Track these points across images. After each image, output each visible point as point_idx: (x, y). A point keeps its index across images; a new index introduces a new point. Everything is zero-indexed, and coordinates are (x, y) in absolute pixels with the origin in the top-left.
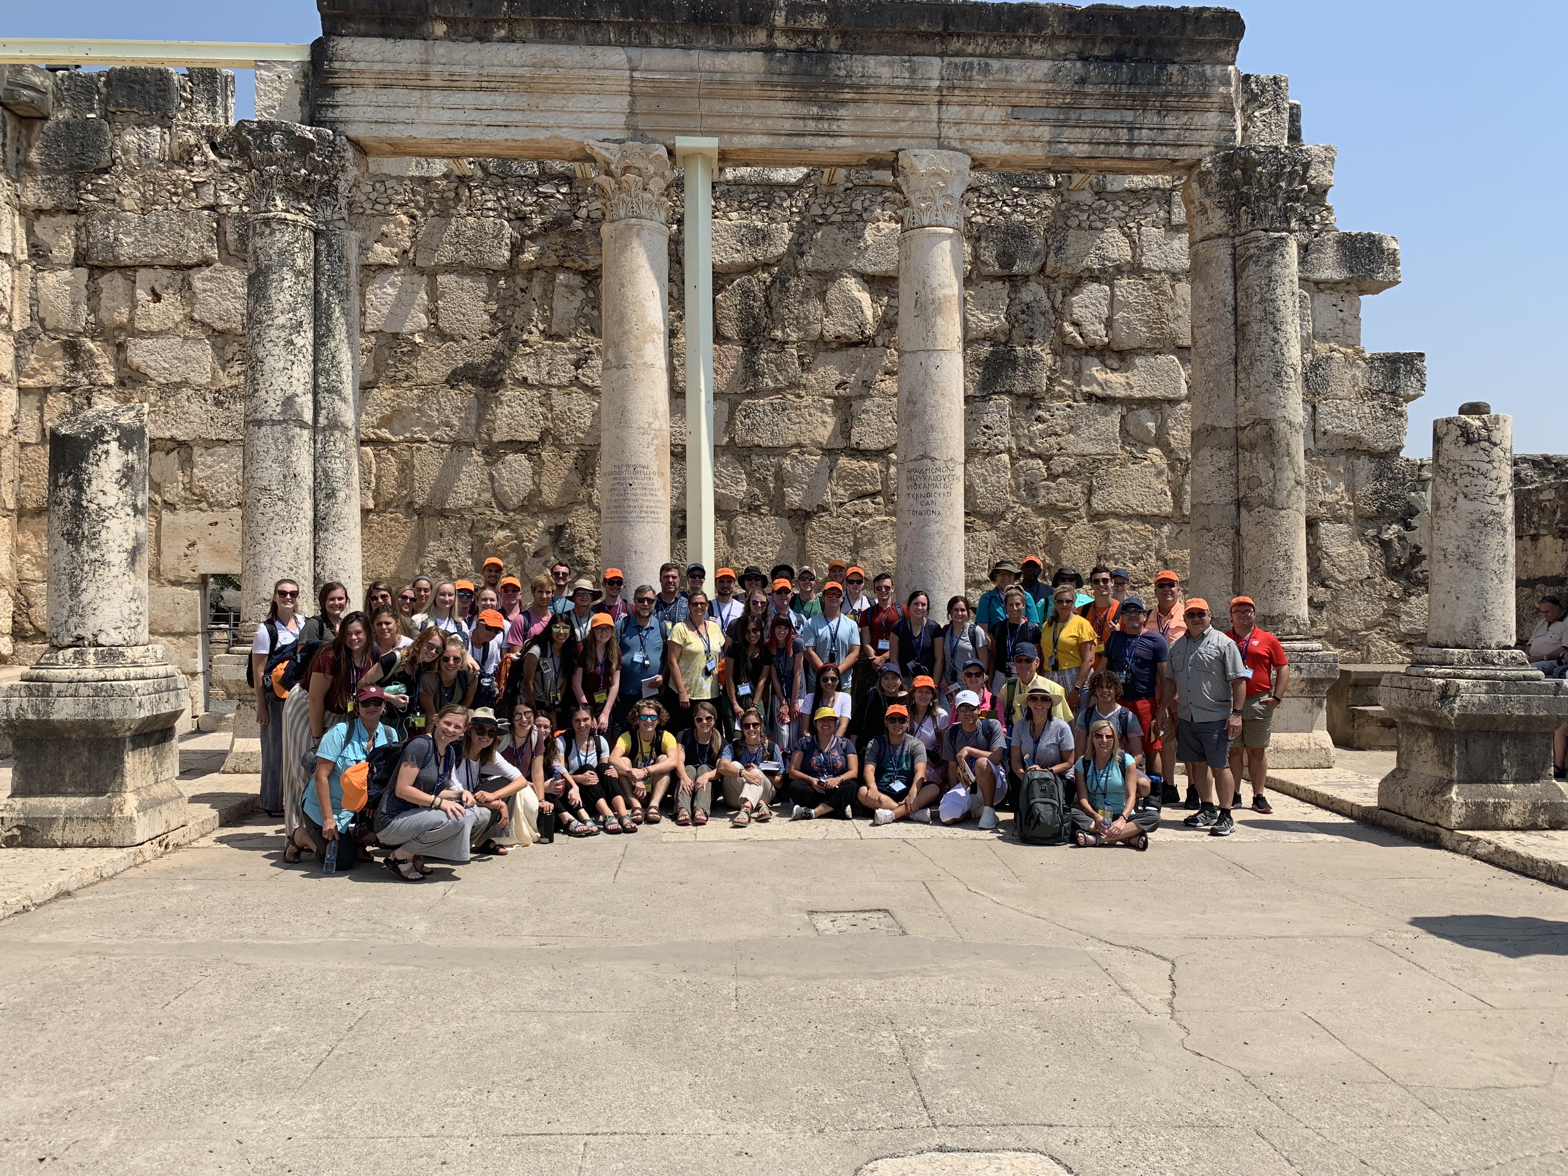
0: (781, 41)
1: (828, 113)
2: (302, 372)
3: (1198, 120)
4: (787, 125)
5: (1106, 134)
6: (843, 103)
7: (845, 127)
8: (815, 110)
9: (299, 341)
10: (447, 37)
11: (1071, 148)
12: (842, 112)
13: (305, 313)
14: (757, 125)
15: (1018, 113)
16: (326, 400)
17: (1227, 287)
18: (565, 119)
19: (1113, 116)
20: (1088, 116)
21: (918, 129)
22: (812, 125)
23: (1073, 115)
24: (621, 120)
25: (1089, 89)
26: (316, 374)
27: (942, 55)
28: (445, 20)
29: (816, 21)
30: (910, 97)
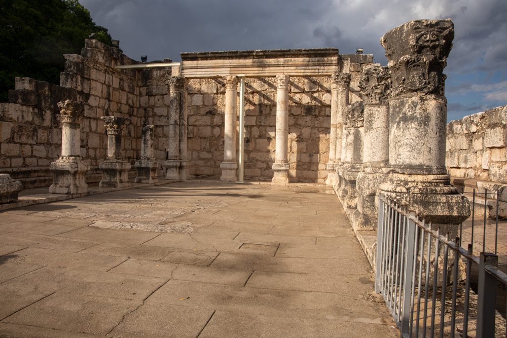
0: (254, 57)
1: (264, 69)
2: (177, 116)
3: (331, 67)
4: (256, 72)
5: (314, 71)
6: (266, 67)
7: (267, 71)
8: (261, 69)
9: (177, 111)
10: (201, 60)
11: (307, 74)
12: (266, 69)
13: (178, 107)
14: (251, 72)
15: (298, 68)
16: (181, 121)
17: (336, 98)
18: (219, 72)
19: (315, 67)
20: (310, 68)
21: (279, 71)
22: (261, 71)
23: (307, 68)
24: (229, 72)
25: (310, 63)
26: (180, 116)
27: (283, 58)
28: (200, 58)
29: (261, 54)
30: (278, 66)
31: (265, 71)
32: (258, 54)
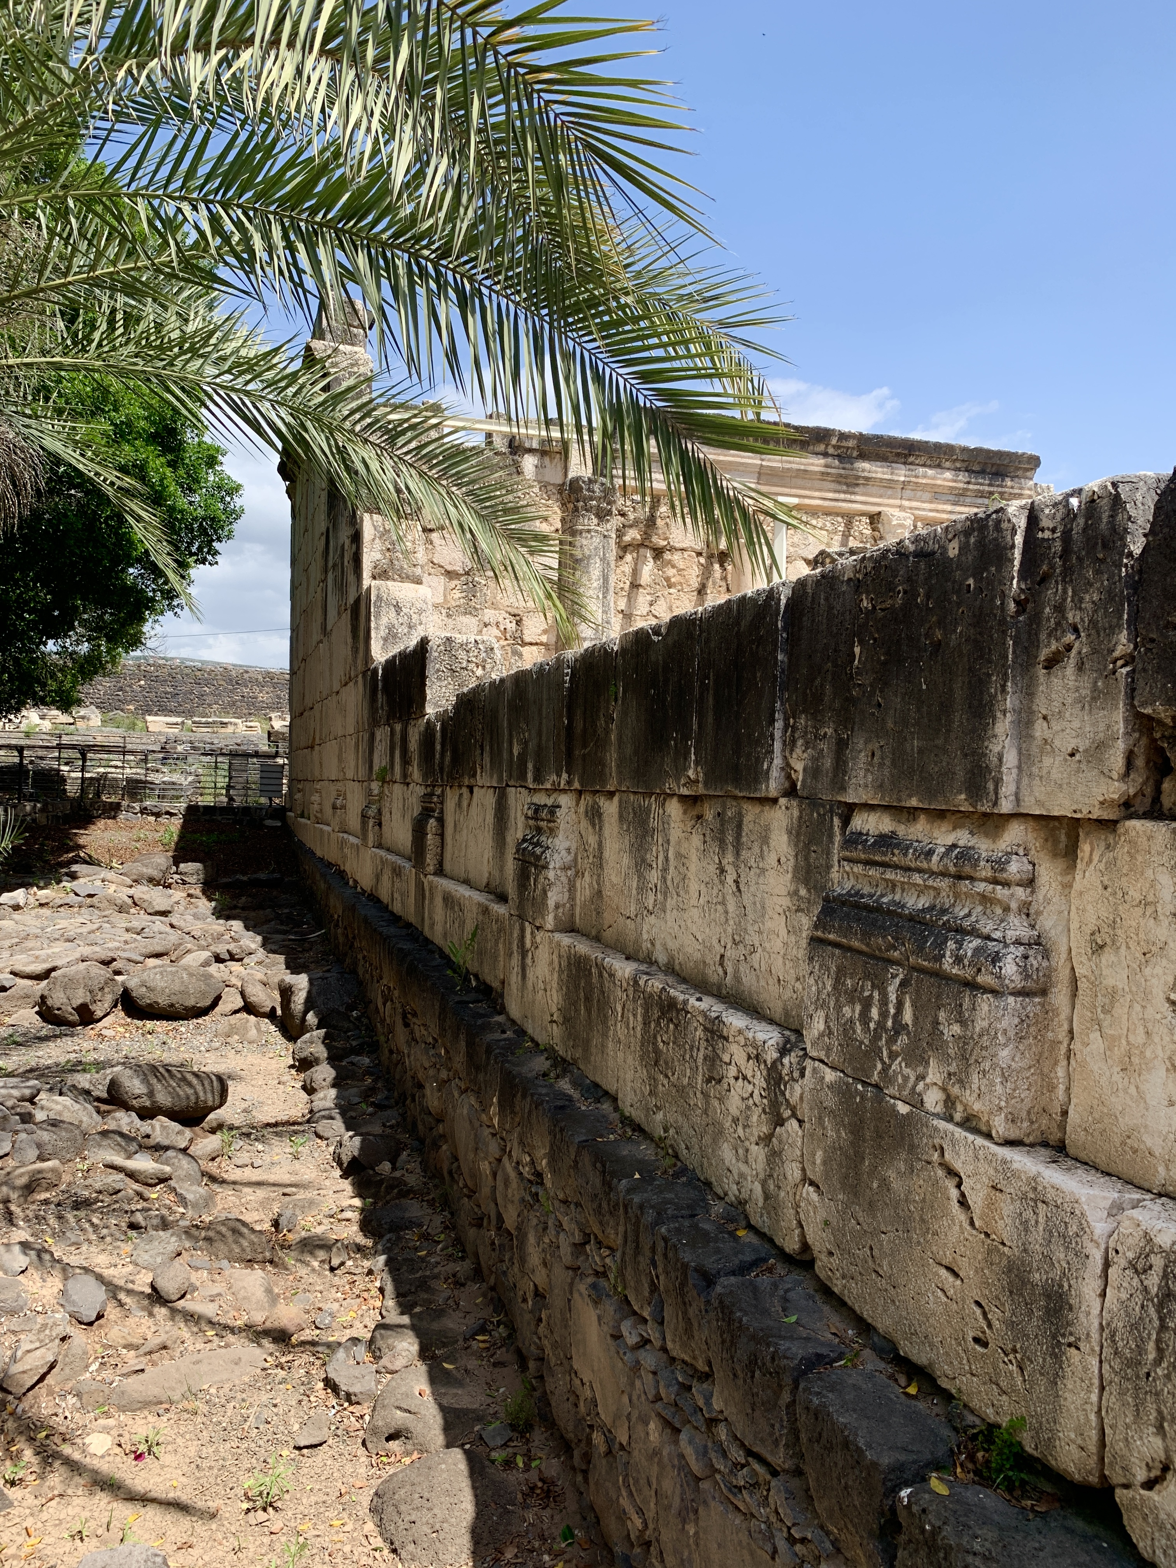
0: (831, 450)
1: (850, 490)
4: (831, 495)
6: (857, 485)
7: (858, 498)
8: (845, 488)
12: (857, 489)
14: (817, 494)
15: (937, 496)
19: (980, 501)
20: (968, 500)
21: (891, 501)
23: (961, 499)
25: (971, 487)
27: (905, 463)
29: (851, 443)
30: (889, 485)
31: (853, 497)
32: (844, 444)
